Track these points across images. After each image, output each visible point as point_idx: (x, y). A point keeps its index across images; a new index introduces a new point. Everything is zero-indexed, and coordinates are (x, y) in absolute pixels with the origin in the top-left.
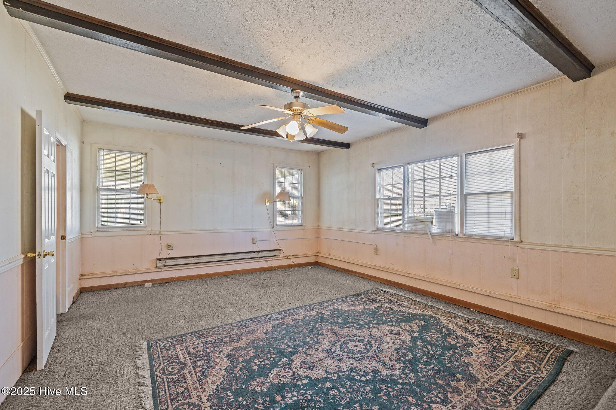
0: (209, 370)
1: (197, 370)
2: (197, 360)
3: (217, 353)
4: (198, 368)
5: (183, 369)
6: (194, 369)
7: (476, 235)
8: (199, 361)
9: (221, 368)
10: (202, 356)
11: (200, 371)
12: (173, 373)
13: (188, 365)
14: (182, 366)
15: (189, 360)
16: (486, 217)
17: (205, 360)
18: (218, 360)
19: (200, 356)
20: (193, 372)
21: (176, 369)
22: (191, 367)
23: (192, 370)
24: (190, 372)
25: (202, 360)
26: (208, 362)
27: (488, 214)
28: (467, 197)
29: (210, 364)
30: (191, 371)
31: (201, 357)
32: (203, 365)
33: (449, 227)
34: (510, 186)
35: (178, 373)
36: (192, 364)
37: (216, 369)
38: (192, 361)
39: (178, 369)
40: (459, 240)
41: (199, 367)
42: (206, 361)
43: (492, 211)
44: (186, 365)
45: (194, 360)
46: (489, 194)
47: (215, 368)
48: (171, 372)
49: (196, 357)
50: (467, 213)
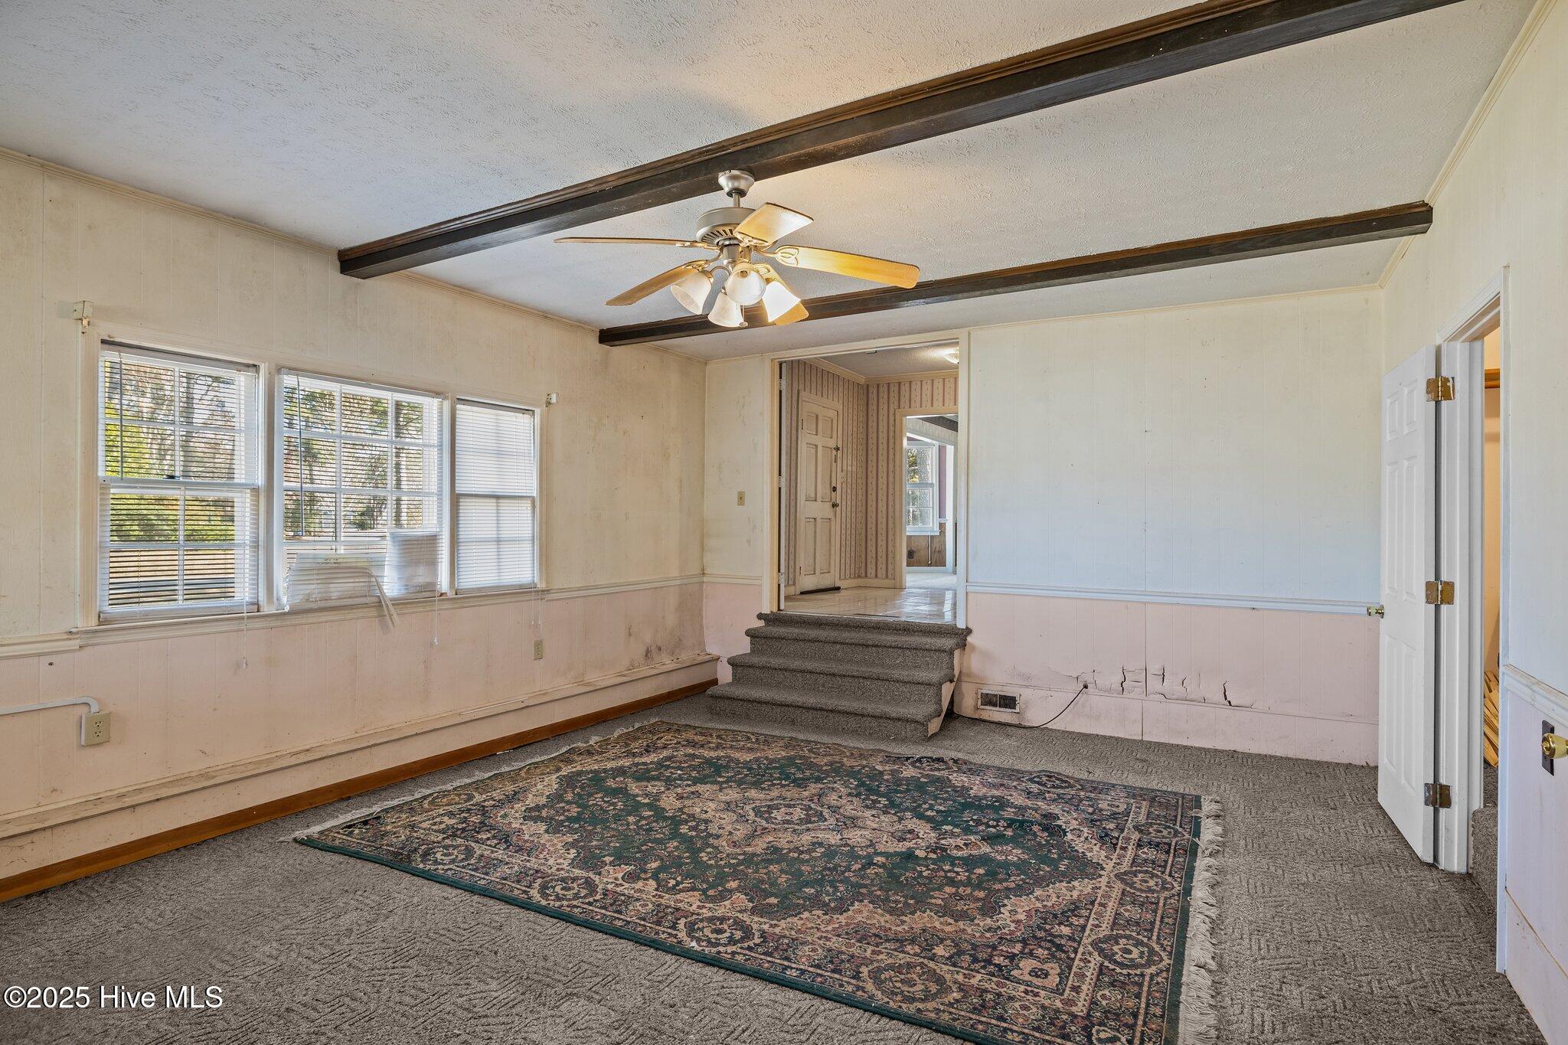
0: (1058, 910)
1: (1082, 921)
2: (1063, 942)
3: (1006, 931)
4: (1077, 923)
5: (1107, 939)
6: (1084, 928)
7: (479, 589)
8: (1061, 936)
9: (1033, 900)
10: (1043, 944)
11: (1076, 916)
12: (1131, 942)
13: (1090, 940)
14: (1104, 946)
15: (1081, 950)
16: (493, 546)
17: (1046, 931)
18: (1022, 917)
19: (1048, 945)
20: (1091, 922)
21: (1122, 946)
22: (1086, 934)
23: (1089, 927)
24: (1097, 926)
25: (1051, 935)
26: (1045, 923)
27: (498, 541)
28: (458, 502)
29: (1045, 919)
30: (1093, 925)
31: (1049, 941)
32: (1060, 924)
33: (422, 577)
34: (529, 484)
35: (1122, 937)
36: (1081, 939)
37: (1045, 903)
38: (1075, 945)
39: (1118, 944)
40: (447, 605)
41: (1071, 924)
42: (1048, 927)
43: (505, 534)
44: (1094, 944)
45: (1070, 943)
46: (498, 497)
47: (1045, 906)
48: (1135, 946)
49: (1060, 947)
50: (461, 540)
